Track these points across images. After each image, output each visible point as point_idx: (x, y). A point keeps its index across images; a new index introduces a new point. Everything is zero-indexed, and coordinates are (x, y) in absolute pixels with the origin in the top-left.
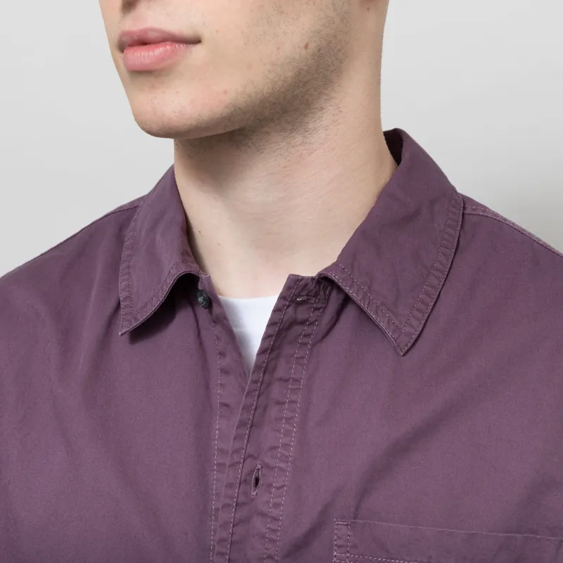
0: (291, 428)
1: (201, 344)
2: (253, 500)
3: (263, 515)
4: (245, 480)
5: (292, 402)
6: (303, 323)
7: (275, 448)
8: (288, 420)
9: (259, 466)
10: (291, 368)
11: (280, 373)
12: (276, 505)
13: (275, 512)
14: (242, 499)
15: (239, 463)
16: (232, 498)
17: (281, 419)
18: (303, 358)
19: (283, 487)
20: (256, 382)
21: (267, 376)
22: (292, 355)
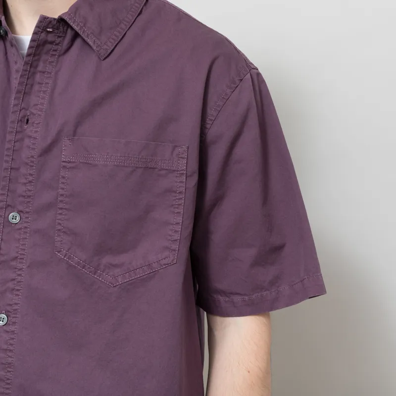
0: (45, 96)
1: (7, 58)
2: (25, 130)
3: (30, 137)
4: (21, 120)
5: (47, 83)
6: (52, 43)
7: (37, 105)
8: (44, 92)
9: (29, 114)
10: (46, 66)
11: (40, 68)
12: (36, 132)
13: (34, 135)
14: (19, 129)
15: (18, 111)
16: (14, 128)
17: (40, 91)
18: (53, 62)
19: (39, 123)
20: (26, 71)
21: (32, 69)
22: (47, 60)
